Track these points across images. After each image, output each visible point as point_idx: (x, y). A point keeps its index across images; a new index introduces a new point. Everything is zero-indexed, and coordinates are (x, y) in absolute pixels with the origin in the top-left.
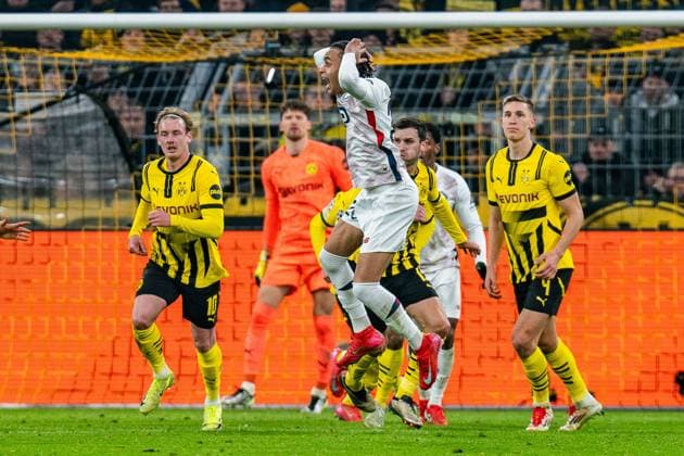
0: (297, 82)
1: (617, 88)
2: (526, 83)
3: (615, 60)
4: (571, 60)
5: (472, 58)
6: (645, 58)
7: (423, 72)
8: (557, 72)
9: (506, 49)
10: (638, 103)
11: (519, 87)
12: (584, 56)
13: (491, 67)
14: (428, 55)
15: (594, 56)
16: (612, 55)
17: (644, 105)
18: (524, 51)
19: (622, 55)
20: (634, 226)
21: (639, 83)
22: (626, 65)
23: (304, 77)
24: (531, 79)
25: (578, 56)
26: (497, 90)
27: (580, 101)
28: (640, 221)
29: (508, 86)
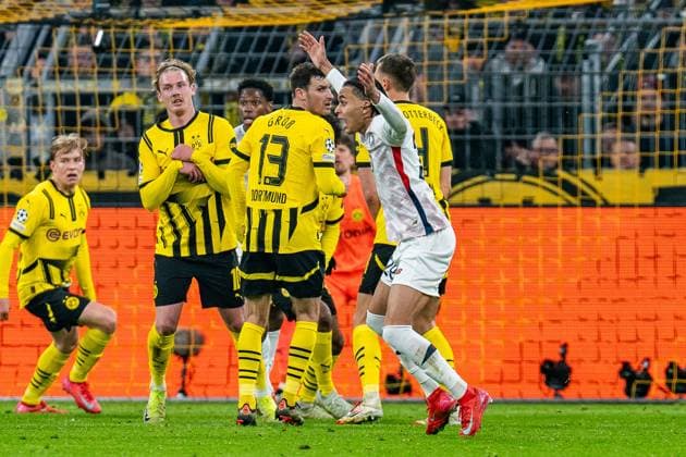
0: (127, 45)
1: (477, 52)
2: (377, 46)
3: (474, 21)
4: (427, 22)
5: (319, 19)
6: (506, 19)
7: (265, 34)
8: (411, 33)
9: (356, 9)
10: (500, 67)
11: (370, 51)
12: (441, 17)
13: (340, 29)
14: (270, 16)
15: (451, 17)
16: (471, 16)
17: (506, 70)
18: (375, 12)
19: (482, 16)
20: (494, 202)
21: (501, 46)
22: (486, 26)
23: (135, 40)
24: (384, 43)
25: (434, 17)
26: (346, 54)
27: (436, 66)
28: (502, 196)
29: (358, 51)
